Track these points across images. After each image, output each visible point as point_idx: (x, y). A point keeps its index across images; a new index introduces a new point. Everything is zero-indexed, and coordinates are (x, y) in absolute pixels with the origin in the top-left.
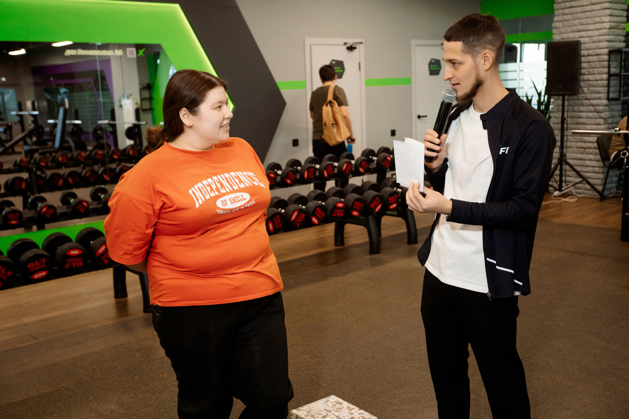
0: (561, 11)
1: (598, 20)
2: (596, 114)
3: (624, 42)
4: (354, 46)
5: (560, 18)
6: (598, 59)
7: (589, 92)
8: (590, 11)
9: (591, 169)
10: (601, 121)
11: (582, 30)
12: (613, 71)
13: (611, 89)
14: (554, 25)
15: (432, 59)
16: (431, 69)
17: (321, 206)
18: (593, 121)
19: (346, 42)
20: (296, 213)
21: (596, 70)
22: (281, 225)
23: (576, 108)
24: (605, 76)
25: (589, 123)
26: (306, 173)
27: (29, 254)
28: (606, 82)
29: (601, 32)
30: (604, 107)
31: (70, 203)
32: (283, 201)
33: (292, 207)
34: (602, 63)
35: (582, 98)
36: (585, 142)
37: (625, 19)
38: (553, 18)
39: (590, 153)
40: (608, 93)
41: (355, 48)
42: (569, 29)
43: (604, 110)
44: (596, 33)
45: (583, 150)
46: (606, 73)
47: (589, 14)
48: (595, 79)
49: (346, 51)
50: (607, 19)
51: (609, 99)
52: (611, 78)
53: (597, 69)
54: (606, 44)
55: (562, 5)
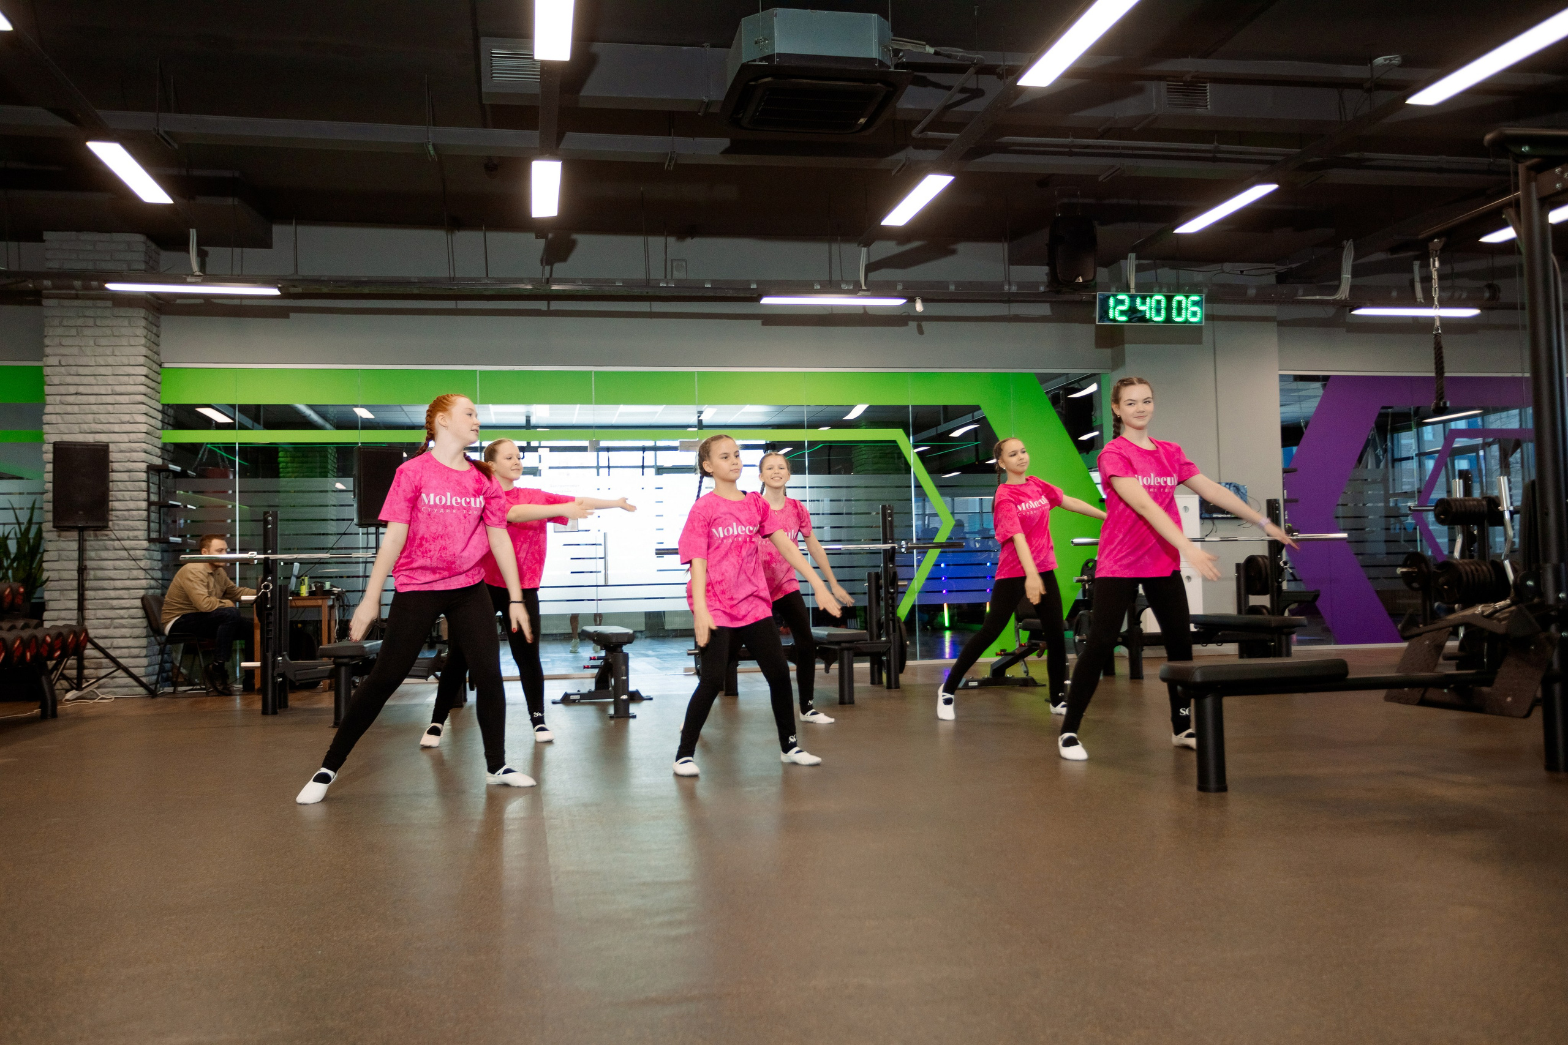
0: (58, 398)
1: (126, 418)
2: (133, 562)
3: (161, 455)
5: (58, 409)
6: (129, 477)
7: (116, 528)
9: (126, 650)
10: (141, 574)
11: (100, 431)
12: (154, 498)
13: (152, 525)
14: (46, 418)
18: (125, 574)
21: (127, 495)
23: (92, 554)
24: (144, 505)
25: (119, 577)
28: (145, 513)
29: (133, 436)
30: (144, 551)
34: (137, 483)
36: (113, 608)
37: (159, 425)
38: (44, 408)
39: (124, 626)
40: (149, 530)
42: (76, 428)
43: (144, 555)
44: (125, 437)
45: (109, 621)
46: (144, 500)
47: (110, 407)
48: (127, 508)
50: (143, 418)
51: (150, 540)
52: (153, 508)
53: (129, 493)
54: (143, 456)
55: (62, 389)
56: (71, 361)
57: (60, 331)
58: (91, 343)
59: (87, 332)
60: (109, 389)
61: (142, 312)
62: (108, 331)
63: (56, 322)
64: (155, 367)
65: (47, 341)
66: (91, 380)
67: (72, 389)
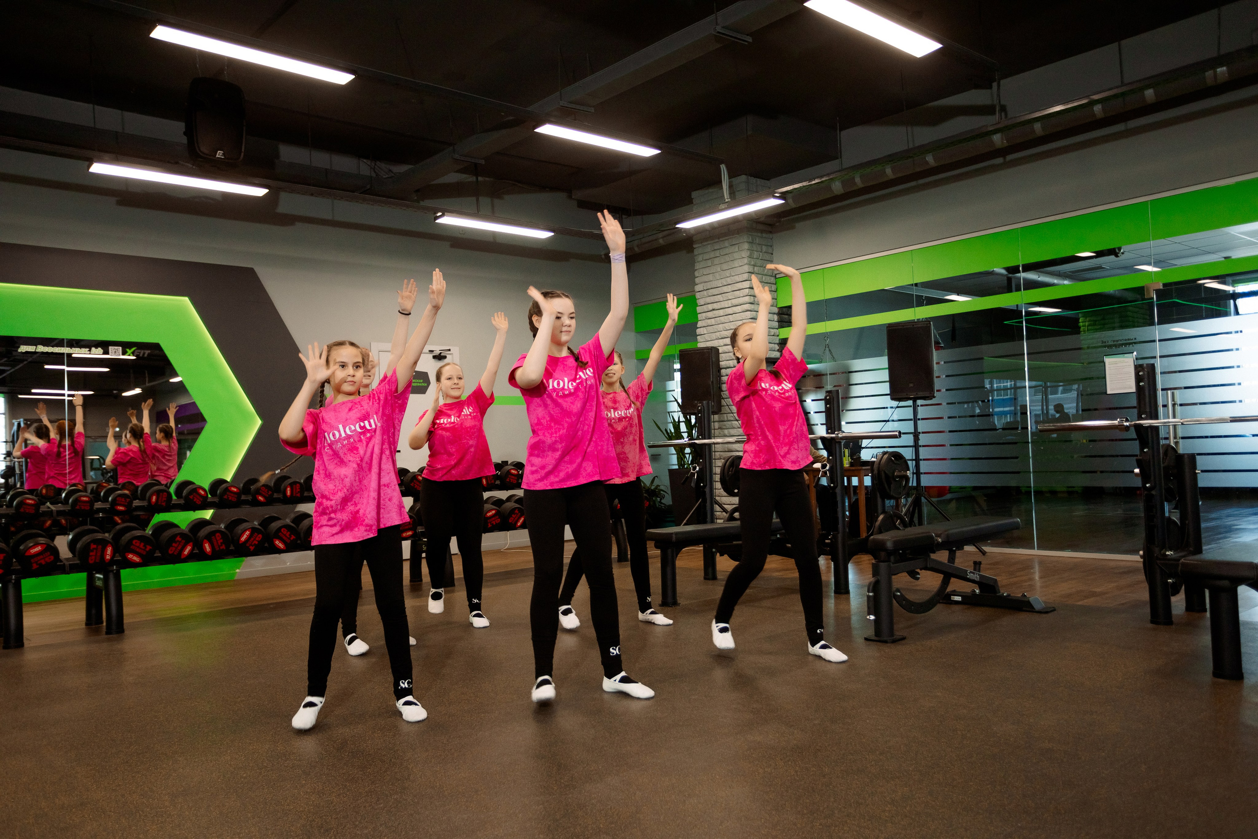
0: (704, 314)
3: (778, 350)
4: (442, 354)
5: (704, 323)
8: (732, 314)
14: (698, 331)
19: (432, 349)
20: (248, 533)
22: (223, 548)
23: (726, 432)
26: (289, 489)
35: (732, 419)
37: (776, 324)
38: (697, 324)
41: (445, 357)
42: (714, 336)
49: (432, 361)
55: (705, 308)
56: (709, 285)
57: (702, 265)
58: (719, 269)
59: (716, 261)
60: (729, 303)
61: (745, 238)
62: (727, 258)
63: (700, 258)
64: (772, 280)
65: (696, 274)
66: (719, 298)
67: (710, 307)
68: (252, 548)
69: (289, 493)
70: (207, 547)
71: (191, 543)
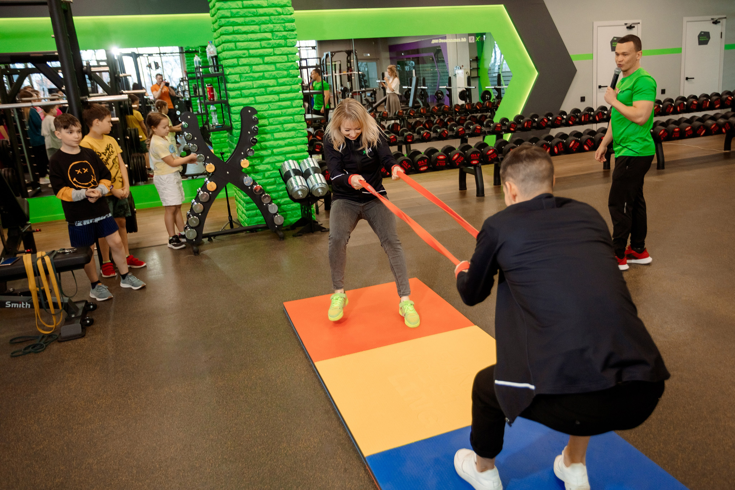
4: (632, 26)
15: (702, 32)
16: (700, 40)
17: (591, 139)
19: (626, 23)
20: (573, 142)
22: (563, 150)
26: (583, 117)
27: (418, 157)
31: (438, 132)
32: (566, 135)
33: (571, 138)
41: (634, 27)
49: (626, 29)
68: (574, 150)
69: (583, 119)
70: (556, 149)
71: (549, 148)
